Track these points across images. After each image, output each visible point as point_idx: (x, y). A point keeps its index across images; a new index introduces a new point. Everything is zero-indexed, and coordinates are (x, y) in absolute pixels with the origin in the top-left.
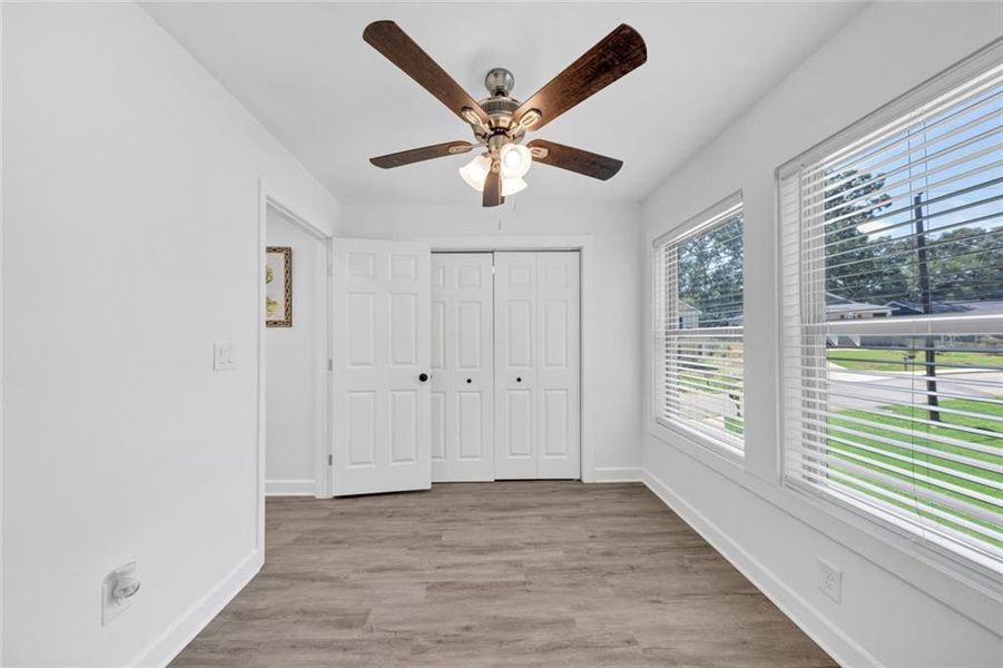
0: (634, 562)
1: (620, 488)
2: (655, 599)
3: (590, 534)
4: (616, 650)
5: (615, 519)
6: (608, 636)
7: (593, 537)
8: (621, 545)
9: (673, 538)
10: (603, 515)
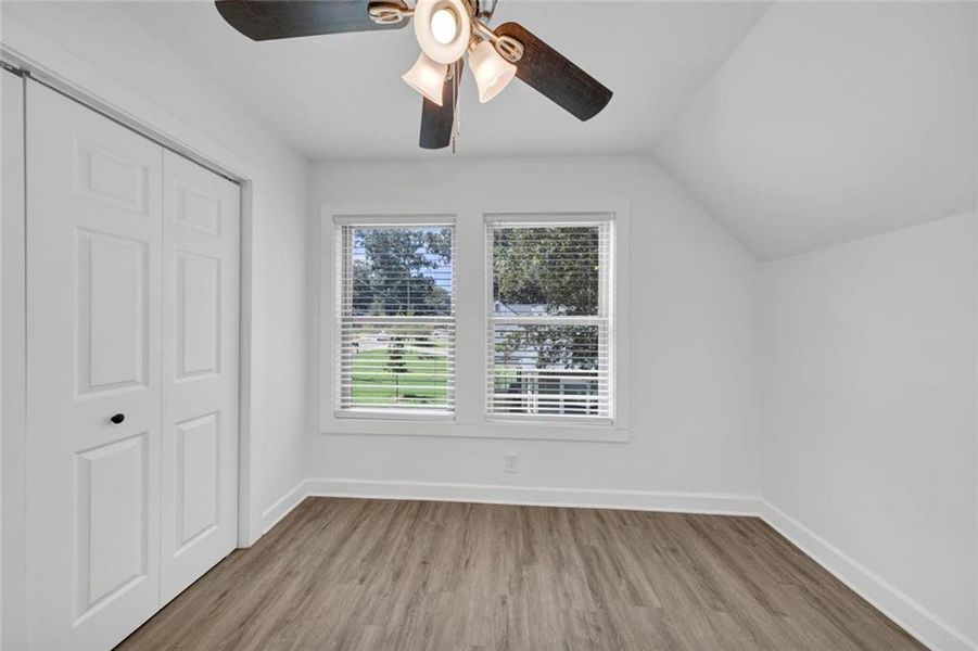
0: (419, 559)
1: (299, 517)
2: (464, 563)
3: (357, 581)
4: (511, 616)
5: (348, 546)
6: (497, 618)
7: (362, 580)
8: (390, 558)
9: (401, 518)
10: (333, 554)
